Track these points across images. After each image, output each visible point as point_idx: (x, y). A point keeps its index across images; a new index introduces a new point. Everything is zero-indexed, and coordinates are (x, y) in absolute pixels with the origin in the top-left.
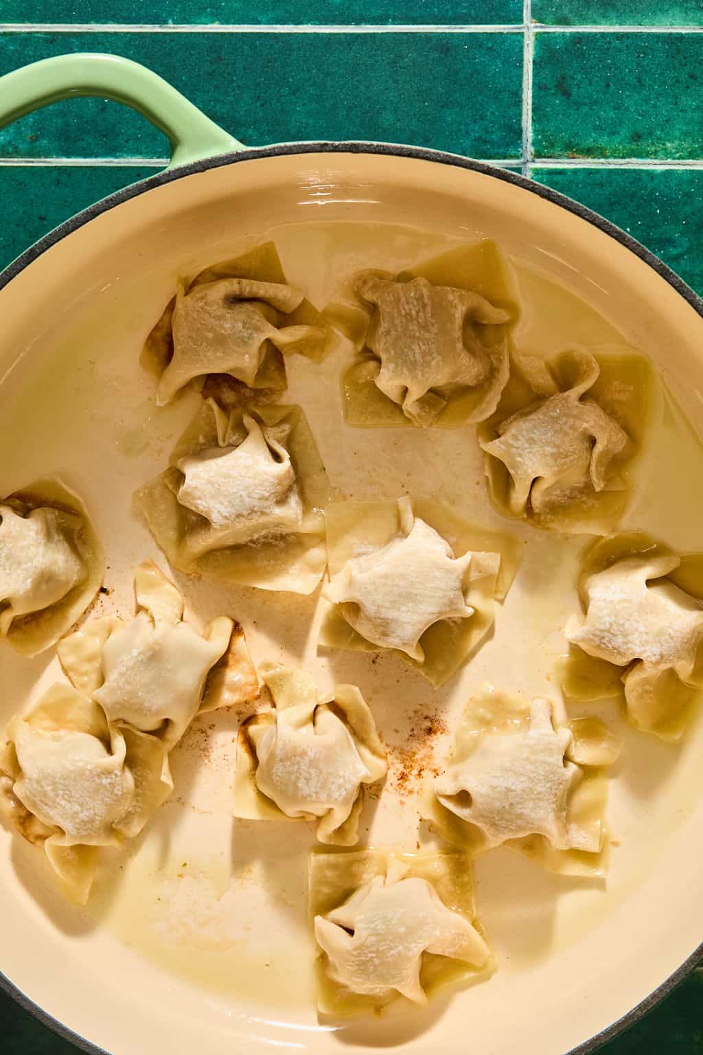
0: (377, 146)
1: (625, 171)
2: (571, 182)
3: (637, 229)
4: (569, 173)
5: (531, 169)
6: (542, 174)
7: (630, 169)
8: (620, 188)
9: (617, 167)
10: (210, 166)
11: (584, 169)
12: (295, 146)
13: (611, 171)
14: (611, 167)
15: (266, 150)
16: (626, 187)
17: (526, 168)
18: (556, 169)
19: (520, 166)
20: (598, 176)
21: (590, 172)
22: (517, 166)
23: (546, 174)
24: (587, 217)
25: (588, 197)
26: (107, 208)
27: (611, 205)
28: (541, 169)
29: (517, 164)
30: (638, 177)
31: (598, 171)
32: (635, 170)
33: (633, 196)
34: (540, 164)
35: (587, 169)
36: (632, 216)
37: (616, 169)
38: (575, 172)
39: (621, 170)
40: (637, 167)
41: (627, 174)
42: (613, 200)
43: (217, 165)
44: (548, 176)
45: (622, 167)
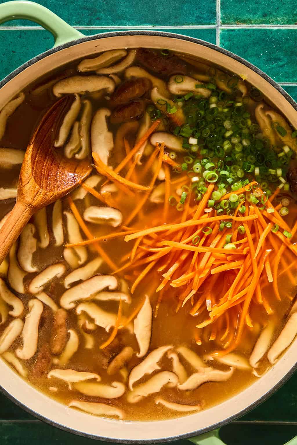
0: (141, 32)
1: (260, 30)
2: (237, 34)
3: (265, 54)
4: (236, 31)
5: (220, 29)
6: (225, 31)
7: (262, 29)
8: (258, 37)
9: (257, 28)
10: (71, 45)
11: (242, 29)
12: (106, 34)
13: (254, 30)
14: (254, 28)
15: (94, 37)
16: (261, 36)
17: (218, 28)
18: (231, 29)
19: (215, 28)
20: (249, 32)
21: (245, 30)
22: (214, 28)
23: (227, 31)
24: (231, 56)
25: (245, 41)
26: (29, 65)
27: (254, 44)
28: (225, 29)
29: (214, 27)
30: (265, 32)
31: (248, 30)
32: (264, 29)
33: (263, 40)
34: (224, 27)
35: (244, 29)
36: (263, 49)
37: (256, 29)
38: (239, 30)
39: (258, 29)
40: (265, 28)
41: (261, 31)
42: (255, 42)
43: (74, 44)
44: (228, 32)
45: (259, 28)
